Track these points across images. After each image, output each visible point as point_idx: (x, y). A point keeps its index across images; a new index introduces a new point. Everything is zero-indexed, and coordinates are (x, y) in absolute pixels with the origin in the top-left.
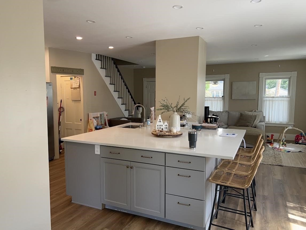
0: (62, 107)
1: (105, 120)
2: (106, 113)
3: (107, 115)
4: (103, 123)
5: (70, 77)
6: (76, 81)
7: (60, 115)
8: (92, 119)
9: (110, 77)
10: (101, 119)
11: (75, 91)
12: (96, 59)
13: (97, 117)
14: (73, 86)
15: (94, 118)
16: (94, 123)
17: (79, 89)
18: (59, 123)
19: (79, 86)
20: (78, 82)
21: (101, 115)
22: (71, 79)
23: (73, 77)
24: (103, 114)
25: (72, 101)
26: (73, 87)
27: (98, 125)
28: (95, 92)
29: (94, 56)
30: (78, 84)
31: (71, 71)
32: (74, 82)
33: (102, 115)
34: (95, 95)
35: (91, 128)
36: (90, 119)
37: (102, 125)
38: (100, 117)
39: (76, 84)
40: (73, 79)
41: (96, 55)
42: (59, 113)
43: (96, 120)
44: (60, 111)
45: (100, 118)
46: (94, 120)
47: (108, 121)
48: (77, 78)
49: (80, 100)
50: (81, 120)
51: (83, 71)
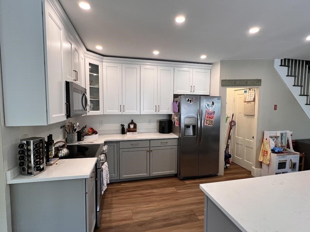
0: (233, 121)
1: (288, 140)
2: (289, 133)
3: (291, 135)
4: (284, 144)
5: (244, 90)
6: (251, 94)
7: (231, 129)
8: (268, 139)
9: (301, 86)
10: (282, 139)
11: (249, 104)
12: (280, 66)
13: (277, 137)
14: (247, 99)
15: (271, 137)
16: (271, 144)
17: (254, 103)
18: (229, 138)
19: (254, 99)
20: (253, 94)
21: (282, 134)
22: (245, 92)
23: (248, 90)
24: (286, 133)
25: (244, 116)
26: (247, 101)
27: (276, 146)
28: (276, 106)
29: (277, 62)
30: (253, 97)
31: (244, 82)
32: (248, 95)
33: (284, 135)
34: (275, 109)
35: (266, 150)
36: (265, 138)
37: (282, 147)
38: (280, 137)
39: (251, 97)
40: (248, 92)
41: (282, 60)
42: (230, 127)
43: (273, 140)
44: (231, 125)
45: (279, 139)
46: (271, 140)
47: (293, 143)
48: (253, 90)
49: (254, 115)
50: (253, 137)
51: (261, 82)
